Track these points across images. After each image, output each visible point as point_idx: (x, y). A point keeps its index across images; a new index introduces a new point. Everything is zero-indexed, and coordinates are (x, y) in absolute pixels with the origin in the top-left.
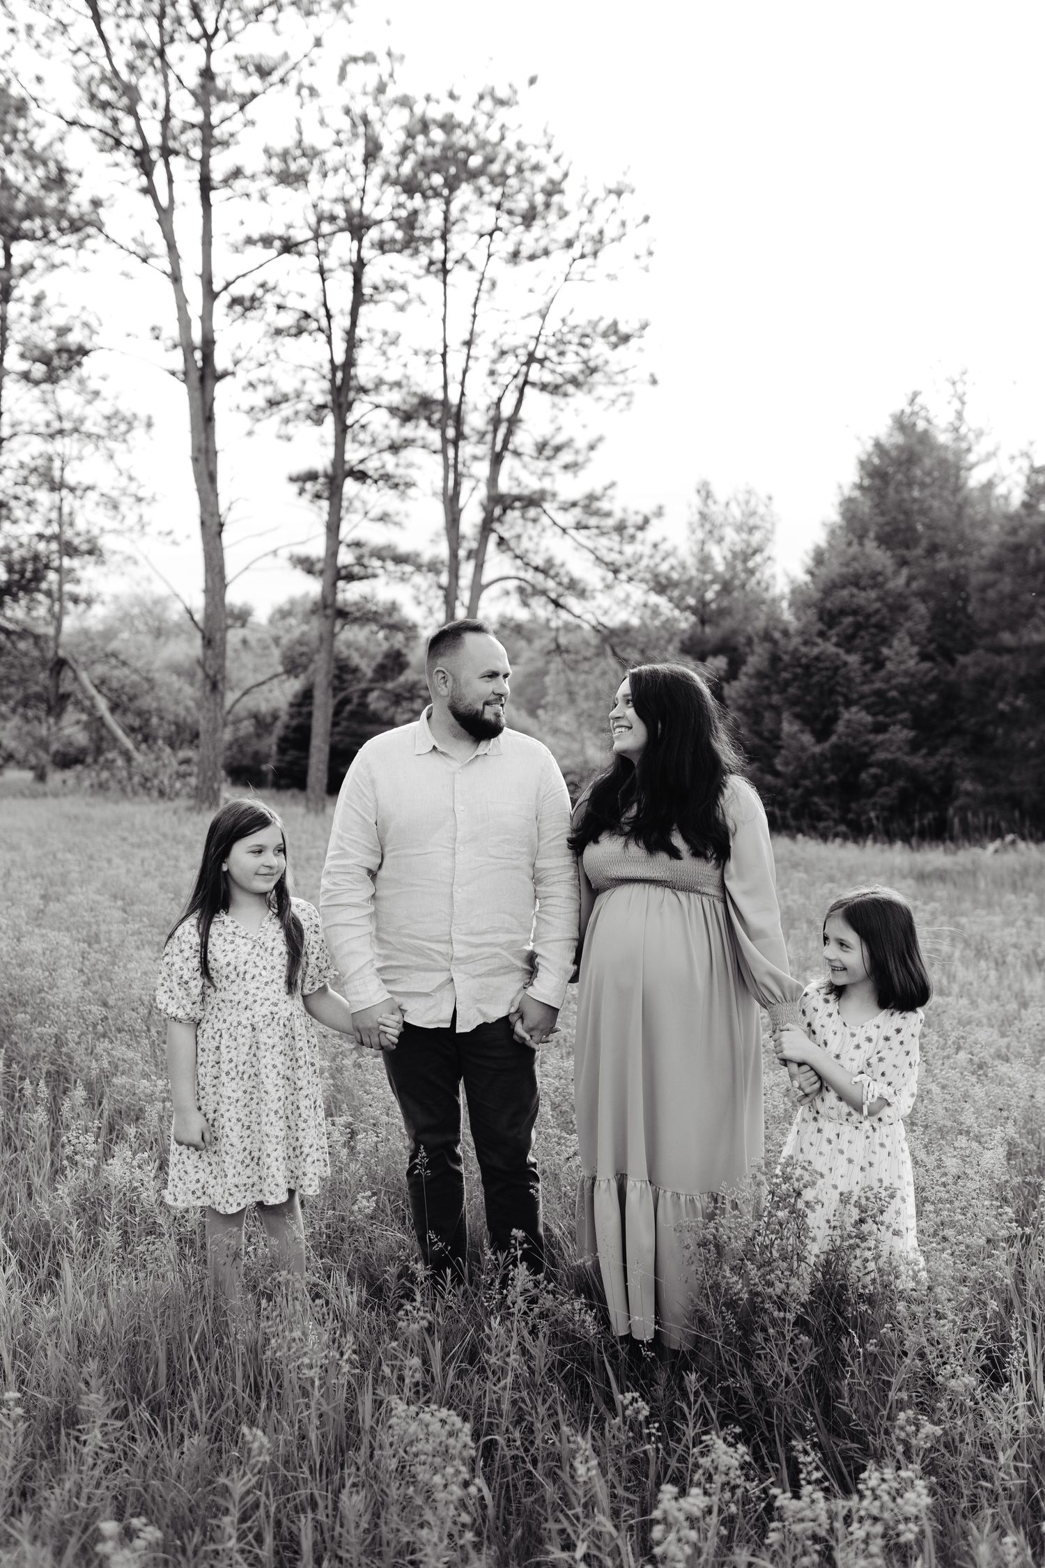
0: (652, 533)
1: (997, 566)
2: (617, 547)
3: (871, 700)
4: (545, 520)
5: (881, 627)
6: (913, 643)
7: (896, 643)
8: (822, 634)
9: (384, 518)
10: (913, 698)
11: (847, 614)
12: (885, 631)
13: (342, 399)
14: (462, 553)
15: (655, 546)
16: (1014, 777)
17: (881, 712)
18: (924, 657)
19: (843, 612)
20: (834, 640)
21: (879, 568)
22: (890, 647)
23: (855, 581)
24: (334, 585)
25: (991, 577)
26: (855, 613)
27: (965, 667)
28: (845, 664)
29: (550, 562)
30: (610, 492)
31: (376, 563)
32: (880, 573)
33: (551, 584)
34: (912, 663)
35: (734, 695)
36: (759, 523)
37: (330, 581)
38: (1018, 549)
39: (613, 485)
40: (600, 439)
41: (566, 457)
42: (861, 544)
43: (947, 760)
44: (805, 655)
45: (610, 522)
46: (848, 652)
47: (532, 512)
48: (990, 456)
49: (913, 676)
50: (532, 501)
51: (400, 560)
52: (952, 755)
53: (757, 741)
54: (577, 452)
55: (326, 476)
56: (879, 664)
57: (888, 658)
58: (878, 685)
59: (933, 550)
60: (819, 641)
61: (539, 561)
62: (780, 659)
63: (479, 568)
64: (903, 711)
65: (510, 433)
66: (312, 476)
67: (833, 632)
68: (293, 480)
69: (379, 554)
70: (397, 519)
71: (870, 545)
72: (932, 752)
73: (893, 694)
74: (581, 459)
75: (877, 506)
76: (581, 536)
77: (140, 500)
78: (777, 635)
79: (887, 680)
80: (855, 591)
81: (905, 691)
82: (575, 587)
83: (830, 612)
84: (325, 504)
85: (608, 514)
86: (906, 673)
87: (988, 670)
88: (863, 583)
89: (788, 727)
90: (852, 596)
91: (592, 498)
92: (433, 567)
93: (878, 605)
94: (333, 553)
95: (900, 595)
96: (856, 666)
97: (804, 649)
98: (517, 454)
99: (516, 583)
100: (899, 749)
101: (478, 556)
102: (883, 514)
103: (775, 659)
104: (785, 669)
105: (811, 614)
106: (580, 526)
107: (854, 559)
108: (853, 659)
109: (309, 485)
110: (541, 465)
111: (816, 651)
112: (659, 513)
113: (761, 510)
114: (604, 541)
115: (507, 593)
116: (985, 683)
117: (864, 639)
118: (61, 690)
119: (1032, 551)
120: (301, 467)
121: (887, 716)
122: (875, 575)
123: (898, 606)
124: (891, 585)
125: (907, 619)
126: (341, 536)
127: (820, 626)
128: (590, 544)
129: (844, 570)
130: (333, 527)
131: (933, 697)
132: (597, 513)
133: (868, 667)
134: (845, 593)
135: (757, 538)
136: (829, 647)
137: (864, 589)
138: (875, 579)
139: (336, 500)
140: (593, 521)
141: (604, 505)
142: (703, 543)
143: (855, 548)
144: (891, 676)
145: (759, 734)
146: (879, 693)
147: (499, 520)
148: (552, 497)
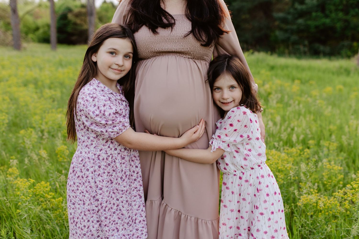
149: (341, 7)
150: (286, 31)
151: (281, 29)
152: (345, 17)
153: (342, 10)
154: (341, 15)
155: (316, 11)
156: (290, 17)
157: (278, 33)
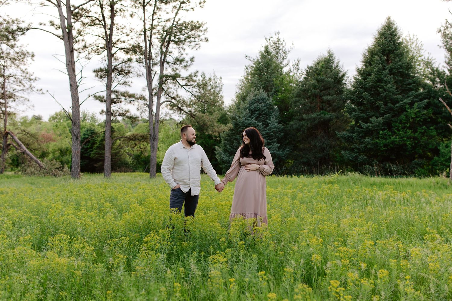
1: (298, 96)
2: (198, 91)
3: (266, 135)
4: (177, 83)
5: (266, 114)
6: (276, 119)
7: (272, 119)
8: (250, 117)
9: (125, 83)
10: (277, 135)
11: (257, 111)
12: (267, 116)
13: (110, 46)
14: (153, 94)
16: (308, 156)
17: (269, 139)
18: (279, 123)
19: (255, 110)
20: (254, 118)
21: (265, 97)
22: (270, 120)
23: (257, 101)
24: (110, 105)
25: (297, 99)
26: (259, 110)
27: (292, 125)
28: (258, 125)
29: (177, 96)
30: (197, 74)
31: (122, 97)
32: (264, 99)
34: (277, 124)
35: (224, 136)
36: (217, 85)
37: (109, 104)
38: (304, 91)
39: (197, 72)
40: (193, 58)
41: (184, 64)
42: (259, 90)
43: (288, 152)
44: (246, 123)
45: (196, 83)
46: (259, 121)
48: (287, 65)
49: (277, 128)
50: (174, 77)
51: (130, 96)
52: (288, 151)
53: (232, 149)
54: (187, 62)
55: (106, 70)
56: (267, 125)
57: (270, 123)
58: (267, 131)
59: (276, 92)
60: (250, 119)
62: (238, 125)
63: (159, 98)
64: (275, 138)
65: (165, 56)
66: (101, 70)
67: (253, 116)
68: (94, 71)
69: (123, 94)
70: (129, 84)
71: (261, 90)
72: (284, 150)
73: (272, 133)
74: (188, 64)
75: (259, 79)
76: (187, 88)
77: (30, 79)
78: (237, 117)
79: (270, 130)
80: (258, 104)
81: (275, 133)
83: (252, 110)
84: (106, 79)
85: (195, 81)
86: (275, 127)
87: (299, 126)
88: (260, 101)
90: (258, 105)
91: (190, 76)
92: (143, 99)
93: (265, 108)
94: (109, 95)
95: (271, 105)
96: (261, 126)
97: (246, 121)
99: (169, 103)
100: (276, 149)
101: (158, 95)
102: (261, 81)
103: (236, 125)
104: (240, 128)
106: (186, 85)
107: (257, 95)
108: (260, 124)
109: (99, 73)
110: (175, 66)
111: (249, 122)
113: (218, 82)
114: (195, 90)
115: (167, 106)
116: (298, 130)
117: (262, 118)
118: (8, 143)
119: (310, 91)
120: (97, 67)
121: (270, 140)
122: (263, 99)
123: (270, 108)
124: (267, 102)
125: (273, 112)
126: (112, 89)
127: (249, 114)
128: (190, 90)
129: (255, 98)
130: (109, 87)
131: (282, 134)
132: (192, 81)
133: (265, 126)
134: (256, 104)
135: (218, 89)
136: (253, 121)
137: (260, 103)
138: (263, 100)
139: (109, 78)
140: (191, 83)
141: (194, 78)
143: (257, 91)
144: (271, 128)
145: (233, 148)
146: (267, 134)
147: (164, 83)
148: (179, 76)
149: (408, 125)
152: (412, 135)
153: (409, 128)
154: (409, 132)
155: (383, 130)
157: (343, 153)
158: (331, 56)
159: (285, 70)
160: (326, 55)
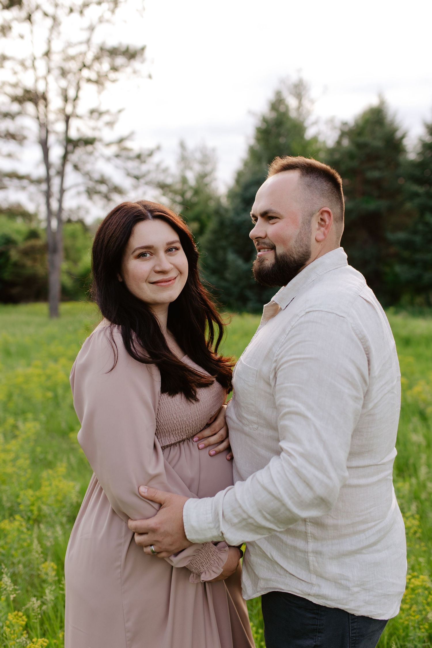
0: (156, 158)
2: (137, 166)
4: (96, 154)
9: (9, 156)
14: (53, 172)
15: (158, 166)
29: (102, 176)
30: (131, 136)
31: (7, 180)
33: (103, 188)
36: (209, 160)
40: (123, 108)
41: (106, 118)
44: (236, 221)
45: (132, 154)
47: (89, 148)
48: (314, 123)
50: (89, 142)
51: (20, 178)
53: (215, 265)
54: (112, 115)
61: (96, 176)
62: (224, 224)
63: (62, 180)
65: (74, 104)
70: (16, 156)
74: (114, 119)
76: (118, 162)
82: (117, 190)
85: (130, 150)
89: (231, 257)
91: (121, 141)
92: (38, 182)
97: (235, 218)
98: (77, 116)
99: (84, 187)
101: (61, 173)
104: (227, 228)
105: (238, 201)
106: (117, 156)
110: (92, 123)
112: (158, 148)
113: (210, 155)
114: (130, 164)
115: (79, 194)
128: (123, 165)
132: (126, 149)
135: (208, 167)
140: (124, 153)
141: (128, 144)
142: (183, 171)
145: (217, 261)
147: (72, 153)
148: (100, 140)
150: (413, 263)
151: (403, 261)
156: (418, 239)
157: (398, 269)
158: (382, 103)
159: (310, 133)
160: (374, 102)
